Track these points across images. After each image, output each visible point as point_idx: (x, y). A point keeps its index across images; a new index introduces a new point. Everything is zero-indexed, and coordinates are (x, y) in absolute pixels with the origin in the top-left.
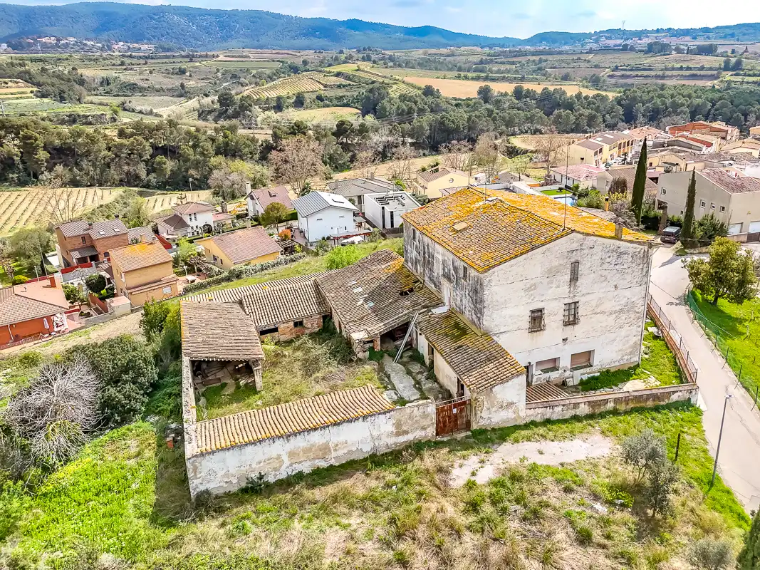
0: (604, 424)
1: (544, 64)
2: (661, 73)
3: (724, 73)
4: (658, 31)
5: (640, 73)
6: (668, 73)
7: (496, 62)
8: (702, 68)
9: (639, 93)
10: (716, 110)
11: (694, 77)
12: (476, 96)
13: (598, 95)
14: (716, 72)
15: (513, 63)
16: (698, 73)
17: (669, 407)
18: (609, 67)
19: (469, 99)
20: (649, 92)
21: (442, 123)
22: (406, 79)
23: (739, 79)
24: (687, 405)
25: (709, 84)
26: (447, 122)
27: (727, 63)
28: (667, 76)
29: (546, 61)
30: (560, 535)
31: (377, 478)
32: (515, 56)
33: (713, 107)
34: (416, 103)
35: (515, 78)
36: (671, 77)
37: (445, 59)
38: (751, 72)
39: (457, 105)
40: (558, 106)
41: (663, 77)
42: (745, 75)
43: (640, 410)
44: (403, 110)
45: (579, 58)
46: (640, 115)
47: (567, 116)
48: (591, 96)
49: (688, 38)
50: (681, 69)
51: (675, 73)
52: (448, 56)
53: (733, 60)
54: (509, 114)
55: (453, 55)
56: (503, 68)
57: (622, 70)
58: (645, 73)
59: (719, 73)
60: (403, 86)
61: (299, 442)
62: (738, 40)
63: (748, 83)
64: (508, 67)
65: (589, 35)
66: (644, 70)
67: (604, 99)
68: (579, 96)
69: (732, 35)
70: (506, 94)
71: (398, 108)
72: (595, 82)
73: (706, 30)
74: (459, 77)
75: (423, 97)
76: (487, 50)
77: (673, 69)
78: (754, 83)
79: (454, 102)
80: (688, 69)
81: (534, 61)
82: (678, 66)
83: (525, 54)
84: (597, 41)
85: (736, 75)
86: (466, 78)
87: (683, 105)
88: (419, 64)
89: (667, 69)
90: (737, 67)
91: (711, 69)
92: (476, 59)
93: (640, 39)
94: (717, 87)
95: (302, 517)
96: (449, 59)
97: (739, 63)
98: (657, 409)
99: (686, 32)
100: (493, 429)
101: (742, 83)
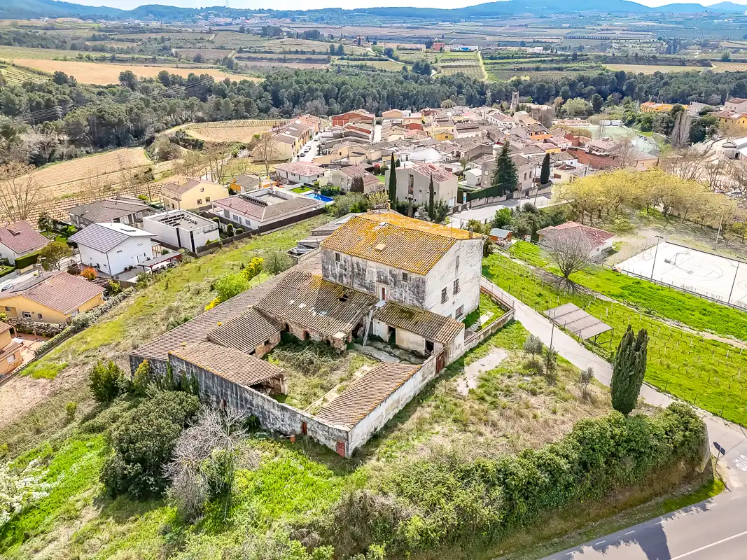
0: (492, 341)
1: (167, 43)
2: (282, 56)
3: (333, 57)
4: (261, 11)
5: (264, 56)
6: (288, 56)
7: (113, 39)
8: (314, 53)
9: (279, 80)
10: (343, 93)
11: (309, 60)
12: (119, 83)
13: (245, 81)
14: (326, 57)
15: (133, 41)
16: (313, 57)
17: (508, 324)
18: (234, 49)
19: (110, 86)
20: (287, 78)
21: (102, 117)
22: (16, 61)
23: (344, 62)
24: (513, 321)
25: (323, 67)
26: (106, 116)
27: (332, 47)
28: (288, 59)
29: (169, 40)
30: (524, 396)
31: (429, 406)
32: (132, 33)
33: (339, 90)
34: (50, 92)
35: (146, 59)
36: (291, 60)
37: (45, 34)
38: (352, 57)
39: (100, 94)
40: (209, 91)
41: (284, 61)
42: (348, 59)
43: (499, 330)
44: (38, 103)
45: (202, 39)
46: (285, 99)
47: (227, 104)
48: (238, 81)
49: (288, 20)
50: (297, 52)
51: (294, 56)
52: (47, 29)
53: (337, 46)
54: (169, 103)
55: (53, 29)
56: (125, 46)
57: (246, 52)
58: (269, 56)
59: (329, 58)
60: (14, 69)
61: (389, 401)
62: (327, 23)
63: (352, 66)
64: (130, 45)
65: (197, 12)
66: (265, 52)
67: (251, 85)
68: (227, 82)
69: (322, 19)
70: (151, 81)
71: (30, 100)
72: (229, 66)
73: (301, 13)
74: (80, 58)
75: (57, 85)
76: (90, 23)
77: (290, 53)
78: (357, 66)
79: (96, 90)
80: (303, 53)
81: (156, 39)
82: (293, 49)
83: (142, 31)
84: (206, 18)
85: (342, 59)
86: (89, 59)
87: (317, 90)
88: (15, 40)
89: (285, 53)
90: (340, 52)
91: (320, 53)
92: (86, 33)
93: (247, 19)
94: (330, 70)
95: (413, 439)
96: (49, 33)
97: (341, 48)
98: (504, 327)
99: (285, 14)
100: (454, 363)
101: (348, 66)
